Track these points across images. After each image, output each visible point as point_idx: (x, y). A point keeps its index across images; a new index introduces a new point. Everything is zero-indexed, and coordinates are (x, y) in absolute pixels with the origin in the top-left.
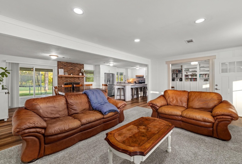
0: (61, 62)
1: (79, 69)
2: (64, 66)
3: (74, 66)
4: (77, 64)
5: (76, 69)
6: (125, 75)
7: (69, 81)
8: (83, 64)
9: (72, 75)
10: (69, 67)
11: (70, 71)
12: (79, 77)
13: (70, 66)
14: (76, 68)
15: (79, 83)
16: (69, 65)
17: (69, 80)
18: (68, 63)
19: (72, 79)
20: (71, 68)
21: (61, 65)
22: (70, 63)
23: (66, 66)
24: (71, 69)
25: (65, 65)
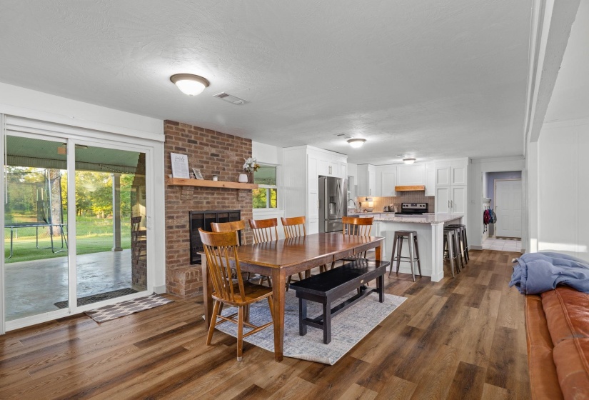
0: (180, 127)
1: (236, 158)
2: (189, 141)
3: (221, 143)
4: (232, 137)
5: (228, 157)
6: (356, 186)
7: (205, 204)
8: (250, 141)
9: (215, 179)
10: (206, 149)
11: (207, 163)
12: (237, 190)
13: (207, 145)
14: (229, 153)
15: (239, 212)
16: (204, 141)
17: (205, 201)
18: (202, 129)
19: (215, 196)
20: (213, 151)
21: (180, 139)
22: (208, 131)
23: (195, 142)
24: (213, 155)
25: (193, 139)
